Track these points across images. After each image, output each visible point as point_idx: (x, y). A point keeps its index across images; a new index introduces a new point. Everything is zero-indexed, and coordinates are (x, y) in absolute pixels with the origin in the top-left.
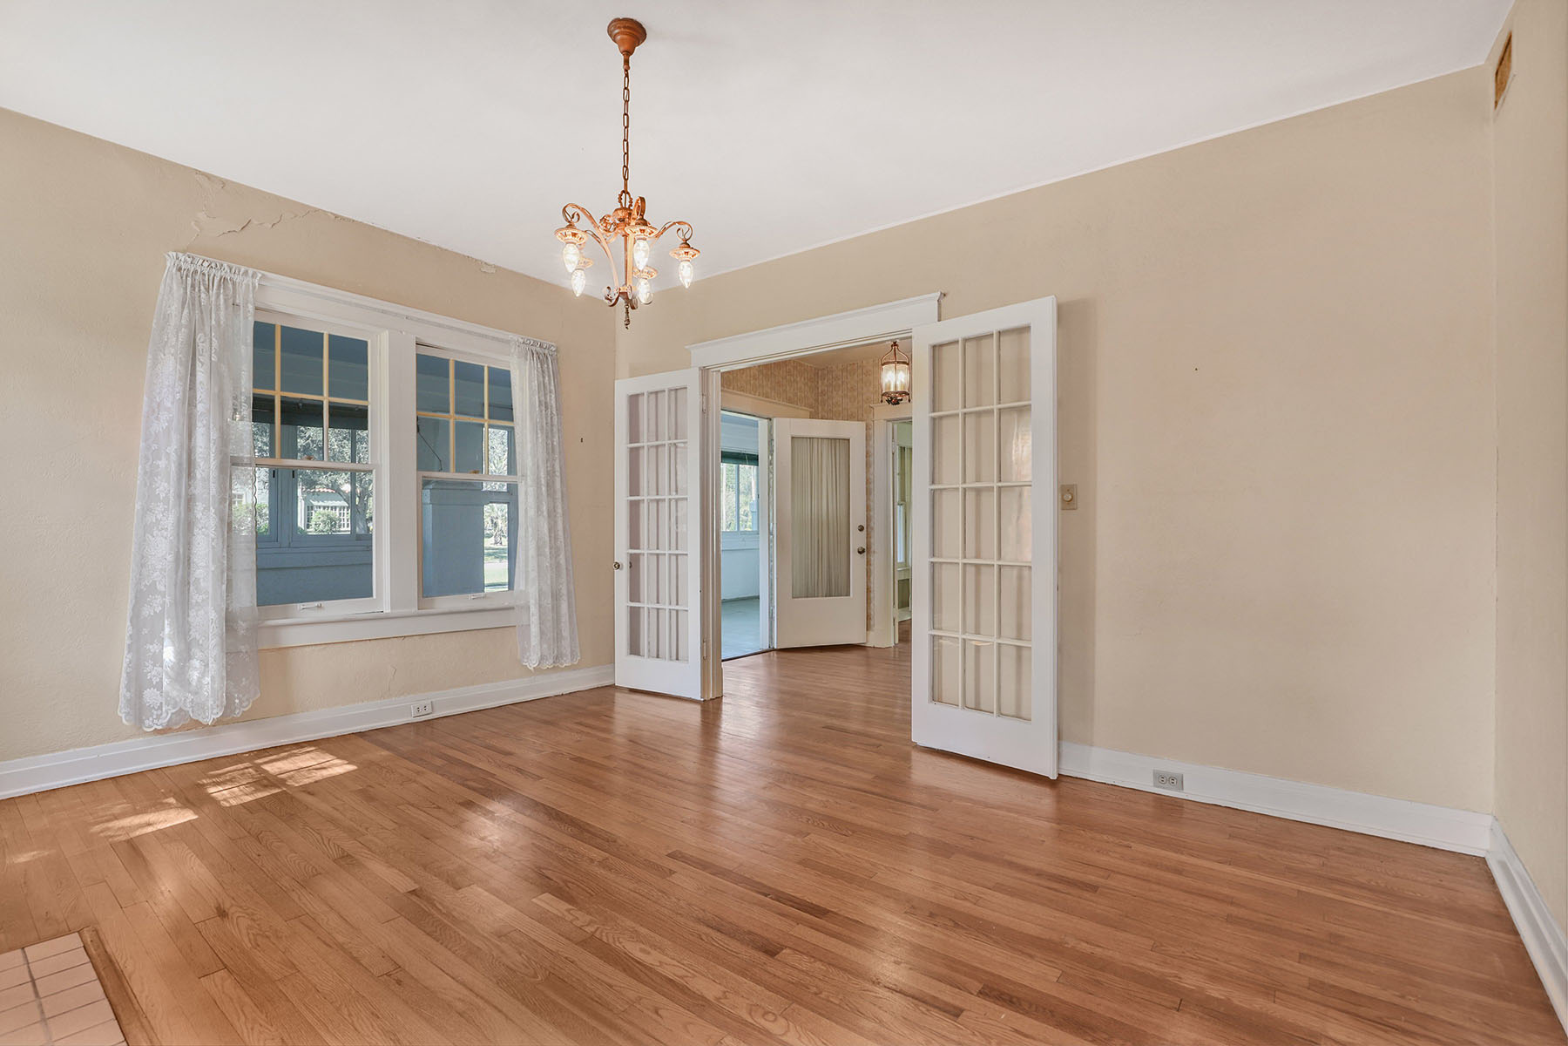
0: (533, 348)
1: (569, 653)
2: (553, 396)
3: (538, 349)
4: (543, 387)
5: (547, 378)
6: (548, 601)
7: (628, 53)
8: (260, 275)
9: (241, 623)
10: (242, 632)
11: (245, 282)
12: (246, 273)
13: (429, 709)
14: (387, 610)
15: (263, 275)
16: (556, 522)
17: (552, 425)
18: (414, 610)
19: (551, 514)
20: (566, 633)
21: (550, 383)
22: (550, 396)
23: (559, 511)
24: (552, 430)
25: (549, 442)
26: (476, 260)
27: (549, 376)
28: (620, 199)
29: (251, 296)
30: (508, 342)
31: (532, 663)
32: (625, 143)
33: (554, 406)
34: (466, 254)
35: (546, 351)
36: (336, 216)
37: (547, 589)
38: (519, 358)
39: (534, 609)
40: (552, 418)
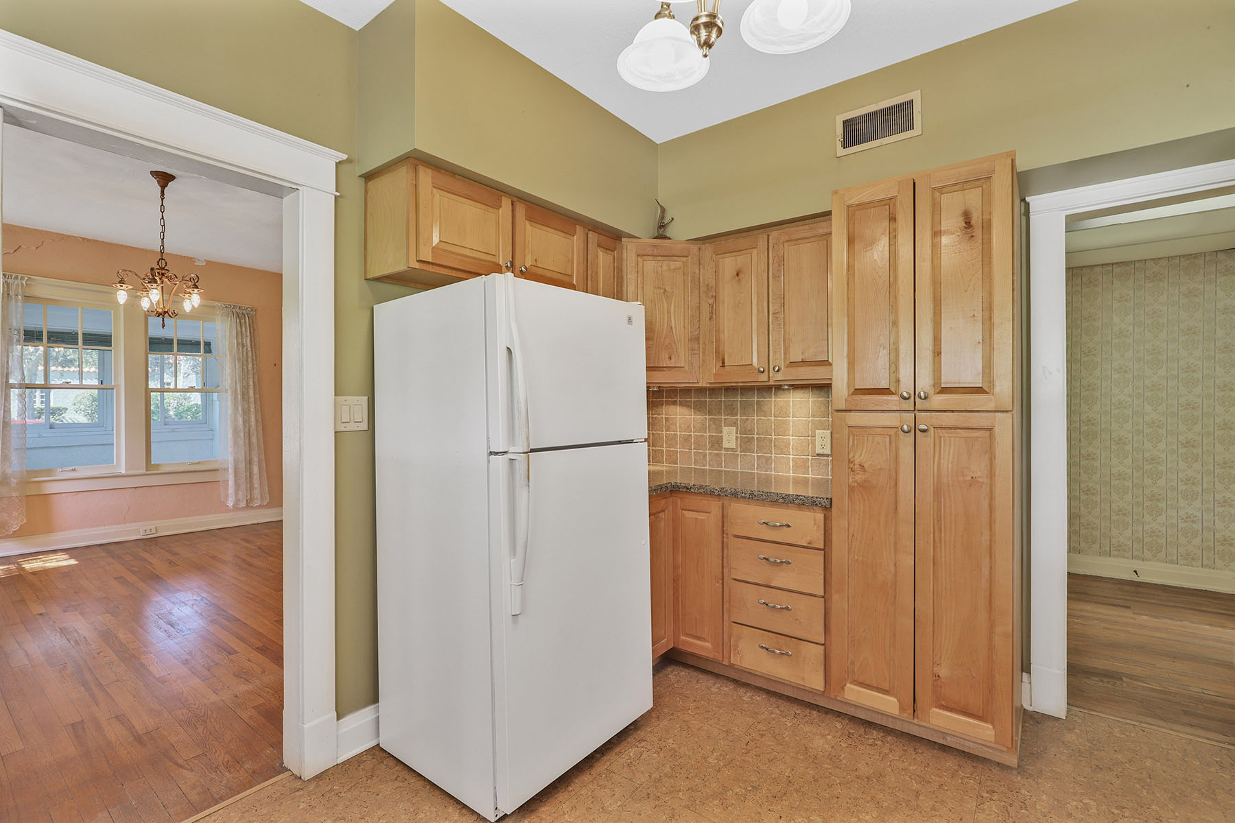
0: (234, 310)
1: (259, 496)
2: (249, 339)
3: (238, 310)
4: (240, 334)
5: (244, 328)
6: (242, 466)
7: (163, 187)
8: (27, 278)
9: (13, 479)
10: (13, 485)
11: (16, 282)
12: (16, 277)
13: (154, 531)
14: (123, 472)
15: (29, 278)
16: (249, 417)
17: (247, 357)
18: (143, 471)
19: (246, 412)
20: (257, 485)
21: (246, 331)
22: (246, 339)
23: (252, 410)
24: (247, 361)
25: (245, 367)
26: (191, 258)
27: (246, 327)
28: (158, 262)
29: (20, 290)
30: (214, 307)
31: (230, 504)
32: (162, 234)
33: (249, 345)
34: (183, 255)
35: (244, 312)
36: (84, 239)
37: (242, 457)
38: (222, 316)
39: (231, 471)
40: (247, 353)
